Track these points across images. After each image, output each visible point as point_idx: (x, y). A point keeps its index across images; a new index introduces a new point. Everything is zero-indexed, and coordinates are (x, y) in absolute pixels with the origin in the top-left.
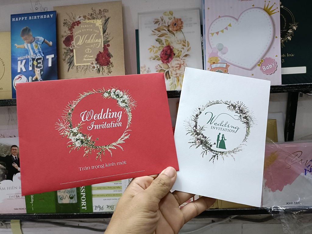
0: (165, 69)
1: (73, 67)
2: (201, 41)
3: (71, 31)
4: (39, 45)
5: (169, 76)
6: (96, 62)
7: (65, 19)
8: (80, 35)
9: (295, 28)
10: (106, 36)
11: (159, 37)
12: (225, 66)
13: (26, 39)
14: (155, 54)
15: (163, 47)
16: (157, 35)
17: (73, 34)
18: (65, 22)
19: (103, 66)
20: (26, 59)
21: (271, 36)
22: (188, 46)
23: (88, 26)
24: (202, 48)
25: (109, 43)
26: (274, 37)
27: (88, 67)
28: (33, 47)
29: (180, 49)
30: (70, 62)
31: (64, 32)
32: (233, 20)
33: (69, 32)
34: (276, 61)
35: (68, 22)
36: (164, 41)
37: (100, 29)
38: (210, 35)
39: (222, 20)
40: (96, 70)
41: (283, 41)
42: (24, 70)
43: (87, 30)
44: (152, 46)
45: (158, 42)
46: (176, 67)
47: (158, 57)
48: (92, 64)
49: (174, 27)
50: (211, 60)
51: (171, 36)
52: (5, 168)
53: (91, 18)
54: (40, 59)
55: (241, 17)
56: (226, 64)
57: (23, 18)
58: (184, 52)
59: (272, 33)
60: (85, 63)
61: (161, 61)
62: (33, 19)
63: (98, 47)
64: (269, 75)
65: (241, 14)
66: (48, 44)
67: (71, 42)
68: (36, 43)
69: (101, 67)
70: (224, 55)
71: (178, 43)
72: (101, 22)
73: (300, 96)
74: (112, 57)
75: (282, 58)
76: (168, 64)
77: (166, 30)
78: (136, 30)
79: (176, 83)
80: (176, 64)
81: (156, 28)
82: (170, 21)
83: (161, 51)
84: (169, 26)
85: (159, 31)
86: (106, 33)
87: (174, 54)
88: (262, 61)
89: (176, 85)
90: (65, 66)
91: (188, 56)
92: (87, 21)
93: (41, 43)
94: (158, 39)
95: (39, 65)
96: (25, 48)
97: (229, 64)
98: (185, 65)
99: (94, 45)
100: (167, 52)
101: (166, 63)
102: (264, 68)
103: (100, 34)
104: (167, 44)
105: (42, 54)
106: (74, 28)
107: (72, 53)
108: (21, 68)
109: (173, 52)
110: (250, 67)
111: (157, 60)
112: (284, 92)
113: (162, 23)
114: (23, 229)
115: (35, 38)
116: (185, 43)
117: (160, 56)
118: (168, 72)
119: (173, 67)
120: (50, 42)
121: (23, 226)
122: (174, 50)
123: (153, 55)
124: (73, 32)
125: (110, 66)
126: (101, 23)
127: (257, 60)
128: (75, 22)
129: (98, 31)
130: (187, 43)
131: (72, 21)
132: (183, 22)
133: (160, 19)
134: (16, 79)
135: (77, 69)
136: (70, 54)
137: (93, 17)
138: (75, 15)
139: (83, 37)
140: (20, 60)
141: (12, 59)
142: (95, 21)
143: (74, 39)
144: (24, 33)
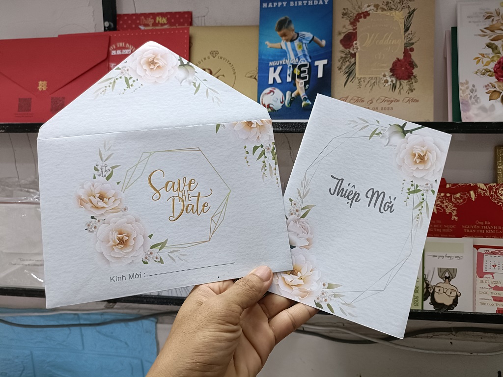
0: (501, 91)
1: (354, 79)
4: (304, 45)
6: (391, 74)
7: (346, 8)
8: (368, 33)
10: (409, 36)
11: (493, 40)
13: (284, 35)
14: (486, 67)
15: (498, 57)
16: (489, 38)
17: (356, 30)
18: (345, 12)
19: (402, 81)
23: (381, 19)
25: (413, 46)
27: (378, 81)
28: (295, 48)
30: (349, 72)
31: (342, 26)
33: (351, 27)
35: (349, 12)
36: (500, 48)
37: (400, 25)
40: (390, 86)
42: (279, 81)
43: (379, 25)
44: (480, 54)
45: (490, 49)
47: (490, 71)
53: (386, 8)
57: (280, 4)
60: (373, 75)
61: (494, 77)
62: (296, 5)
63: (396, 51)
66: (319, 44)
67: (353, 42)
68: (301, 41)
69: (398, 82)
72: (403, 15)
74: (417, 67)
83: (496, 63)
85: (493, 31)
86: (409, 32)
90: (339, 78)
92: (379, 11)
93: (308, 42)
94: (490, 43)
95: (302, 75)
96: (282, 48)
99: (390, 48)
103: (400, 32)
105: (308, 58)
106: (359, 21)
107: (354, 59)
108: (274, 79)
111: (489, 75)
113: (498, 18)
115: (298, 34)
117: (492, 70)
120: (321, 40)
123: (481, 67)
124: (356, 28)
125: (413, 80)
128: (360, 12)
129: (397, 28)
131: (357, 11)
133: (495, 14)
134: (266, 94)
135: (359, 82)
136: (350, 60)
137: (391, 6)
138: (361, 3)
139: (373, 35)
140: (273, 66)
141: (259, 63)
142: (393, 12)
143: (358, 38)
144: (282, 25)
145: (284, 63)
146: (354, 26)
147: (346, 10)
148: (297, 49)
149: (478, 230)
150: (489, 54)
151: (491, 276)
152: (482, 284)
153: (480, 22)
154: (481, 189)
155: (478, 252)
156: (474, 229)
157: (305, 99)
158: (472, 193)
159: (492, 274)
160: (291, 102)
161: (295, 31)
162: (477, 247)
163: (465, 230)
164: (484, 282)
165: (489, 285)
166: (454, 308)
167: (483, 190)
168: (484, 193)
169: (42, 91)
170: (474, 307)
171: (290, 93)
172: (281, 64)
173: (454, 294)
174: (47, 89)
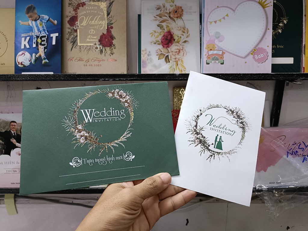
0: (165, 54)
1: (77, 46)
2: (200, 29)
3: (76, 12)
4: (43, 23)
5: (169, 60)
6: (99, 43)
8: (84, 16)
9: (285, 22)
10: (110, 19)
11: (161, 22)
12: (221, 53)
13: (31, 17)
14: (156, 39)
15: (164, 32)
16: (159, 21)
17: (77, 15)
18: (70, 3)
19: (106, 48)
20: (30, 36)
21: (264, 28)
22: (187, 33)
23: (92, 8)
24: (200, 36)
25: (112, 25)
26: (267, 29)
27: (91, 48)
28: (38, 25)
29: (180, 36)
30: (74, 42)
31: (69, 12)
32: (230, 10)
33: (74, 13)
34: (267, 51)
35: (73, 3)
36: (165, 27)
37: (104, 11)
38: (209, 23)
39: (220, 10)
40: (99, 51)
41: (274, 33)
42: (28, 46)
43: (92, 11)
44: (153, 31)
45: (159, 28)
46: (175, 52)
47: (159, 41)
48: (95, 44)
49: (175, 14)
50: (208, 47)
51: (172, 23)
52: (3, 143)
53: (96, 0)
54: (45, 37)
55: (238, 8)
56: (222, 51)
58: (183, 38)
59: (265, 25)
60: (88, 43)
61: (161, 45)
63: (102, 29)
64: (260, 64)
65: (238, 5)
66: (53, 23)
67: (75, 22)
68: (41, 21)
69: (104, 48)
70: (220, 43)
71: (178, 29)
72: (106, 4)
73: (286, 85)
74: (115, 39)
75: (273, 49)
76: (168, 49)
77: (168, 16)
78: (138, 15)
79: (175, 67)
80: (175, 49)
81: (158, 14)
82: (172, 8)
83: (162, 36)
84: (170, 13)
85: (161, 17)
86: (110, 16)
87: (174, 40)
88: (255, 50)
89: (174, 69)
90: (68, 45)
91: (187, 42)
92: (92, 3)
93: (46, 21)
94: (159, 24)
95: (43, 43)
96: (29, 25)
97: (225, 52)
98: (184, 50)
99: (98, 26)
100: (167, 37)
101: (166, 48)
102: (256, 57)
103: (104, 16)
104: (168, 29)
105: (46, 32)
106: (79, 9)
107: (76, 33)
108: (25, 45)
109: (173, 37)
110: (244, 56)
111: (158, 44)
112: (273, 79)
113: (164, 9)
114: (16, 205)
115: (39, 16)
116: (184, 30)
117: (160, 41)
118: (168, 56)
119: (172, 52)
120: (54, 21)
121: (17, 202)
122: (174, 35)
123: (154, 39)
124: (77, 13)
125: (113, 47)
126: (105, 6)
127: (250, 50)
128: (80, 3)
129: (102, 14)
130: (186, 30)
131: (77, 2)
132: (184, 10)
133: (162, 6)
134: (20, 55)
135: (80, 48)
136: (74, 34)
139: (87, 18)
140: (24, 37)
141: (15, 35)
142: (100, 3)
143: (79, 20)
147: (71, 1)
148: (39, 26)
150: (158, 31)
157: (45, 59)
160: (36, 61)
161: (38, 14)
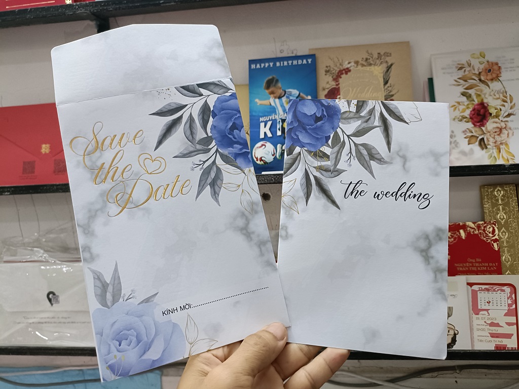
0: (477, 136)
5: (485, 144)
7: (328, 65)
8: (350, 87)
10: (388, 89)
11: (466, 89)
13: (272, 93)
14: (462, 114)
15: (473, 104)
16: (463, 86)
17: (339, 86)
18: (328, 69)
22: (511, 102)
23: (362, 74)
25: (393, 98)
28: (283, 104)
29: (499, 107)
31: (325, 82)
33: (333, 83)
35: (332, 69)
36: (474, 97)
37: (380, 79)
42: (269, 135)
43: (361, 80)
44: (456, 102)
45: (465, 97)
46: (494, 132)
47: (467, 118)
51: (484, 89)
53: (366, 64)
57: (267, 65)
58: (506, 110)
61: (471, 123)
62: (282, 65)
67: (337, 96)
68: (288, 97)
71: (495, 97)
72: (381, 69)
76: (482, 129)
77: (477, 79)
79: (495, 154)
80: (494, 128)
81: (460, 76)
82: (482, 67)
83: (471, 110)
84: (480, 73)
85: (466, 81)
86: (388, 85)
87: (491, 114)
89: (495, 157)
91: (513, 116)
92: (360, 67)
94: (464, 92)
96: (271, 105)
98: (508, 129)
100: (480, 111)
101: (479, 127)
103: (380, 85)
104: (480, 101)
106: (341, 77)
108: (265, 133)
109: (488, 111)
111: (465, 121)
113: (470, 69)
115: (285, 92)
116: (505, 98)
118: (483, 139)
119: (489, 132)
120: (307, 96)
122: (489, 108)
123: (458, 114)
128: (342, 69)
129: (377, 82)
130: (508, 98)
131: (338, 68)
132: (502, 67)
133: (466, 65)
134: (258, 147)
137: (370, 62)
138: (342, 60)
139: (355, 89)
140: (263, 121)
141: (250, 119)
142: (372, 68)
143: (341, 93)
144: (269, 84)
145: (273, 118)
146: (337, 81)
147: (329, 68)
148: (285, 105)
149: (470, 268)
150: (464, 102)
151: (487, 312)
152: (479, 321)
153: (452, 73)
154: (470, 227)
155: (472, 290)
156: (467, 267)
158: (462, 231)
159: (487, 310)
160: (282, 154)
161: (282, 88)
162: (470, 284)
163: (458, 268)
164: (480, 319)
165: (485, 322)
166: (453, 346)
167: (472, 228)
168: (473, 231)
169: (45, 154)
170: (473, 345)
171: (281, 145)
172: (271, 119)
173: (452, 332)
174: (50, 152)
